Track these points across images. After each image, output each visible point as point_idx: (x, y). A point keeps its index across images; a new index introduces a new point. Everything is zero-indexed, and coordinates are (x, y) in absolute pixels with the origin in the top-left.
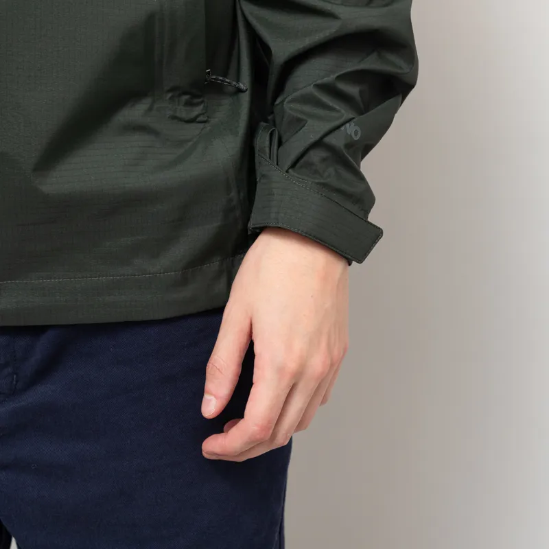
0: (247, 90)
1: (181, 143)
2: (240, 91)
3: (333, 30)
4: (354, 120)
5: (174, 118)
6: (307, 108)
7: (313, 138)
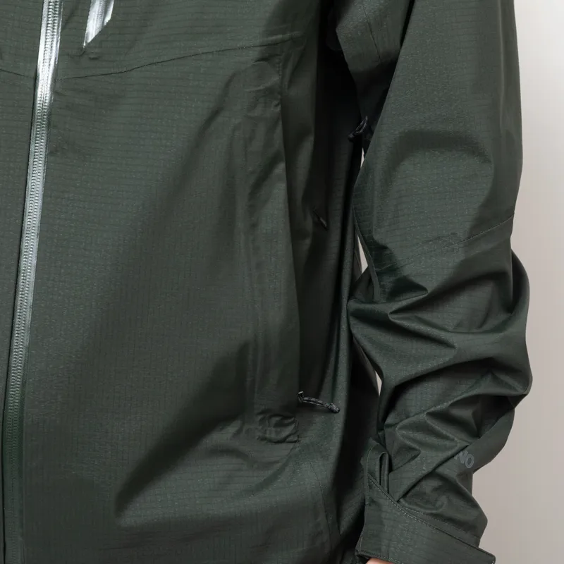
0: (339, 411)
1: (269, 465)
2: (332, 411)
3: (447, 359)
4: (468, 448)
5: (263, 439)
6: (419, 436)
7: (426, 469)
